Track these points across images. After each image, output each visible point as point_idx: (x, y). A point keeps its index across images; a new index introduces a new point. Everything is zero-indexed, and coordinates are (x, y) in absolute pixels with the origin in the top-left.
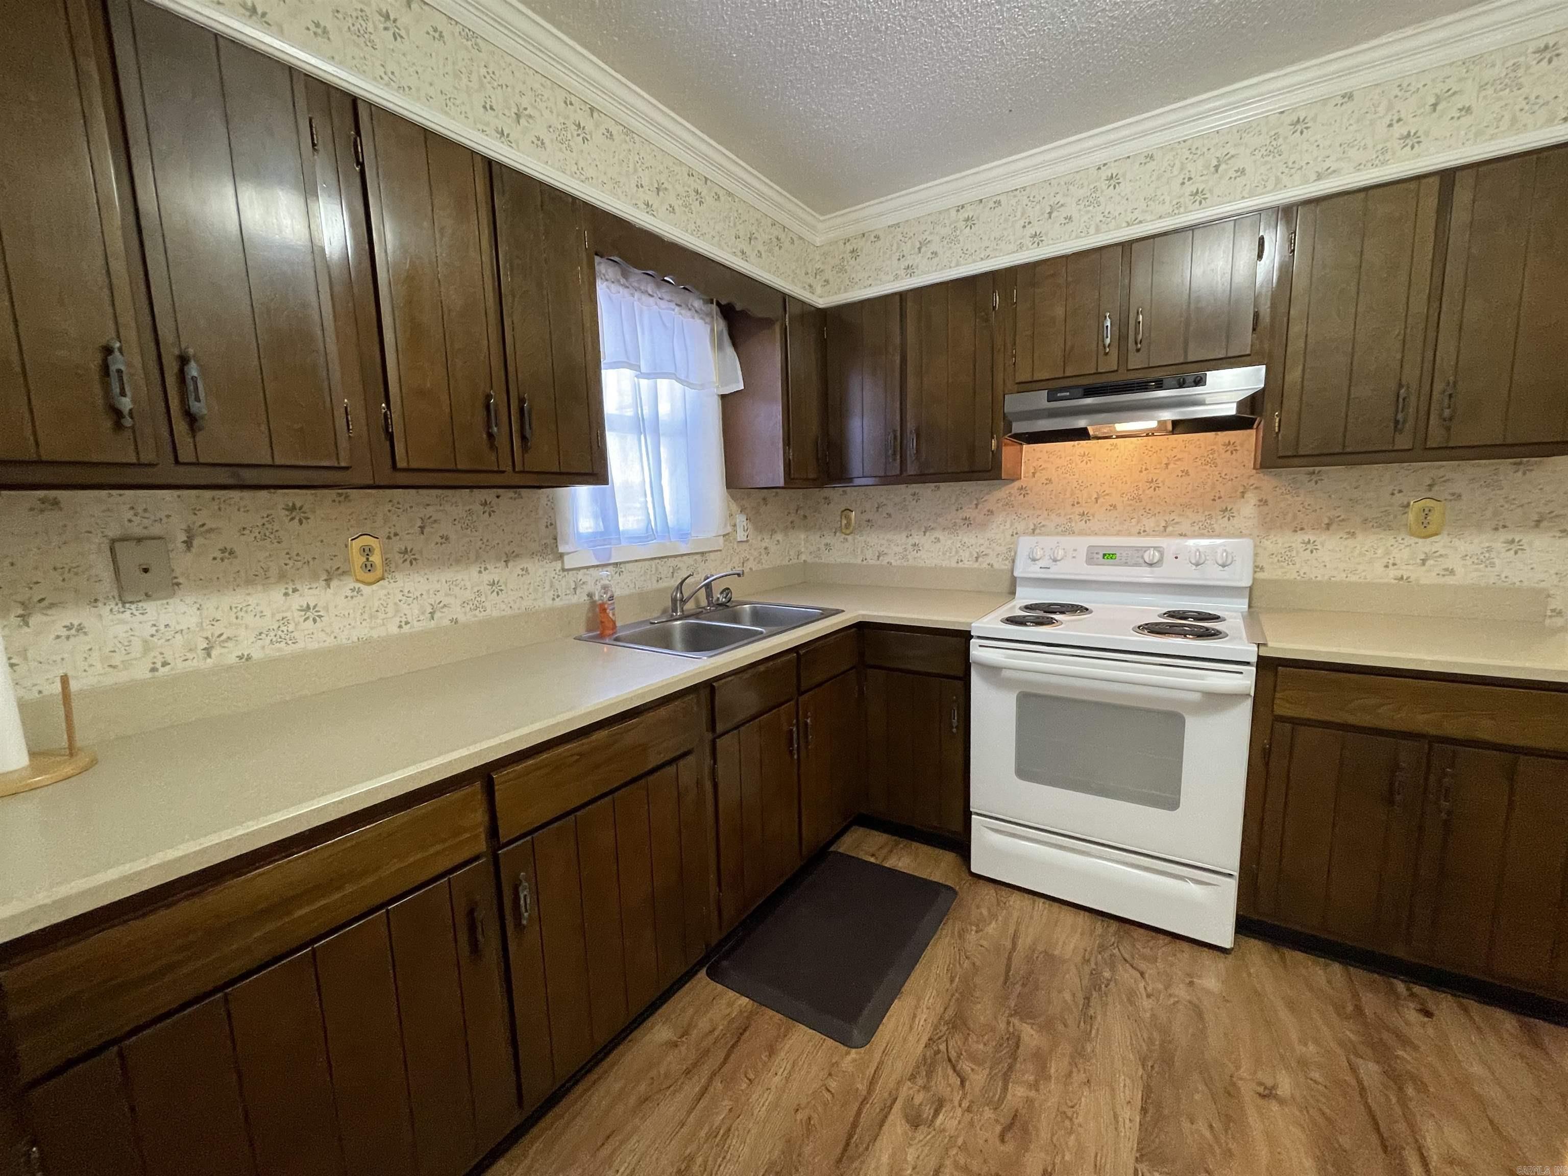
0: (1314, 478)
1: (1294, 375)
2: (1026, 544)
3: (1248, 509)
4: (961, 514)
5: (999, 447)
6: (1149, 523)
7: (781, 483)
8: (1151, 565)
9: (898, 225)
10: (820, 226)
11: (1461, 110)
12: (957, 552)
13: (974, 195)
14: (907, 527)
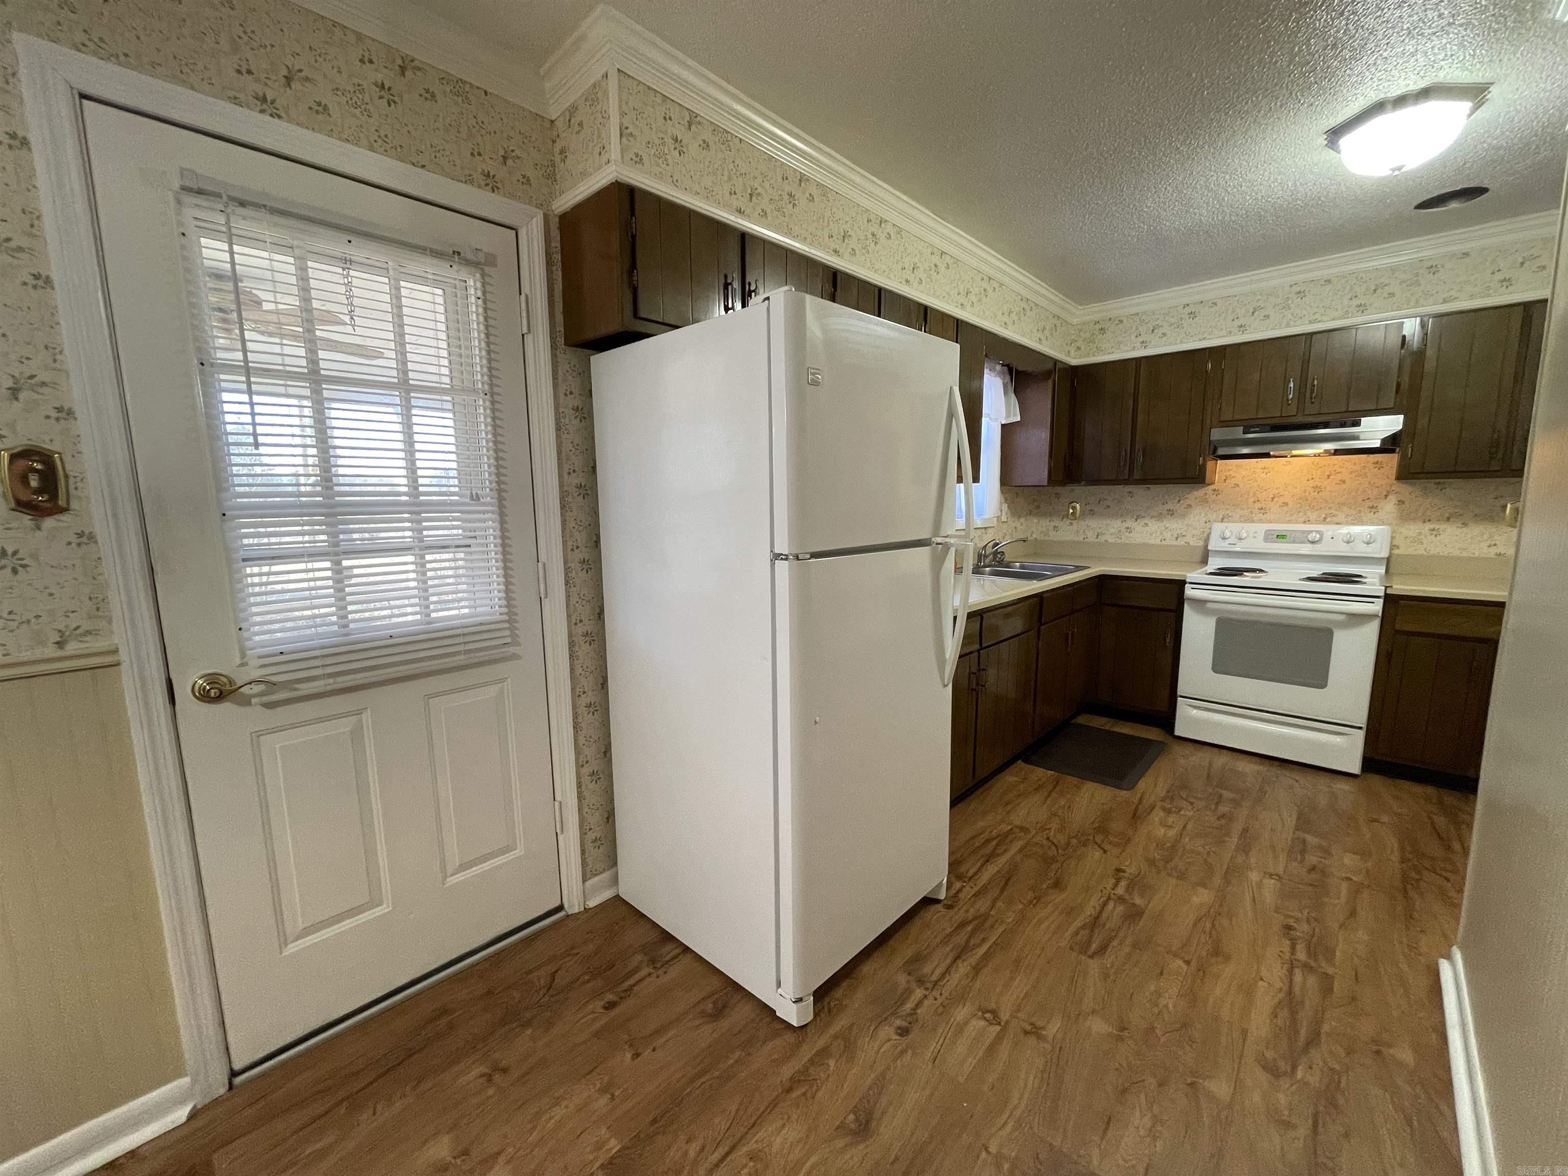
0: (1440, 487)
1: (1423, 422)
2: (1218, 528)
3: (1389, 507)
4: (1167, 507)
5: (1205, 462)
6: (1313, 516)
7: (1045, 483)
8: (1313, 542)
9: (1137, 314)
10: (1078, 313)
11: (1539, 267)
12: (1161, 533)
13: (1197, 298)
14: (1122, 515)
